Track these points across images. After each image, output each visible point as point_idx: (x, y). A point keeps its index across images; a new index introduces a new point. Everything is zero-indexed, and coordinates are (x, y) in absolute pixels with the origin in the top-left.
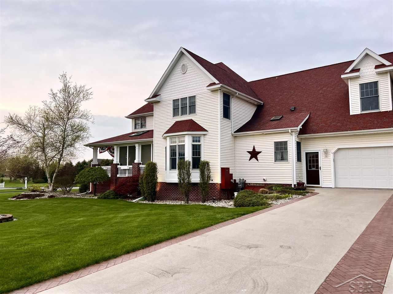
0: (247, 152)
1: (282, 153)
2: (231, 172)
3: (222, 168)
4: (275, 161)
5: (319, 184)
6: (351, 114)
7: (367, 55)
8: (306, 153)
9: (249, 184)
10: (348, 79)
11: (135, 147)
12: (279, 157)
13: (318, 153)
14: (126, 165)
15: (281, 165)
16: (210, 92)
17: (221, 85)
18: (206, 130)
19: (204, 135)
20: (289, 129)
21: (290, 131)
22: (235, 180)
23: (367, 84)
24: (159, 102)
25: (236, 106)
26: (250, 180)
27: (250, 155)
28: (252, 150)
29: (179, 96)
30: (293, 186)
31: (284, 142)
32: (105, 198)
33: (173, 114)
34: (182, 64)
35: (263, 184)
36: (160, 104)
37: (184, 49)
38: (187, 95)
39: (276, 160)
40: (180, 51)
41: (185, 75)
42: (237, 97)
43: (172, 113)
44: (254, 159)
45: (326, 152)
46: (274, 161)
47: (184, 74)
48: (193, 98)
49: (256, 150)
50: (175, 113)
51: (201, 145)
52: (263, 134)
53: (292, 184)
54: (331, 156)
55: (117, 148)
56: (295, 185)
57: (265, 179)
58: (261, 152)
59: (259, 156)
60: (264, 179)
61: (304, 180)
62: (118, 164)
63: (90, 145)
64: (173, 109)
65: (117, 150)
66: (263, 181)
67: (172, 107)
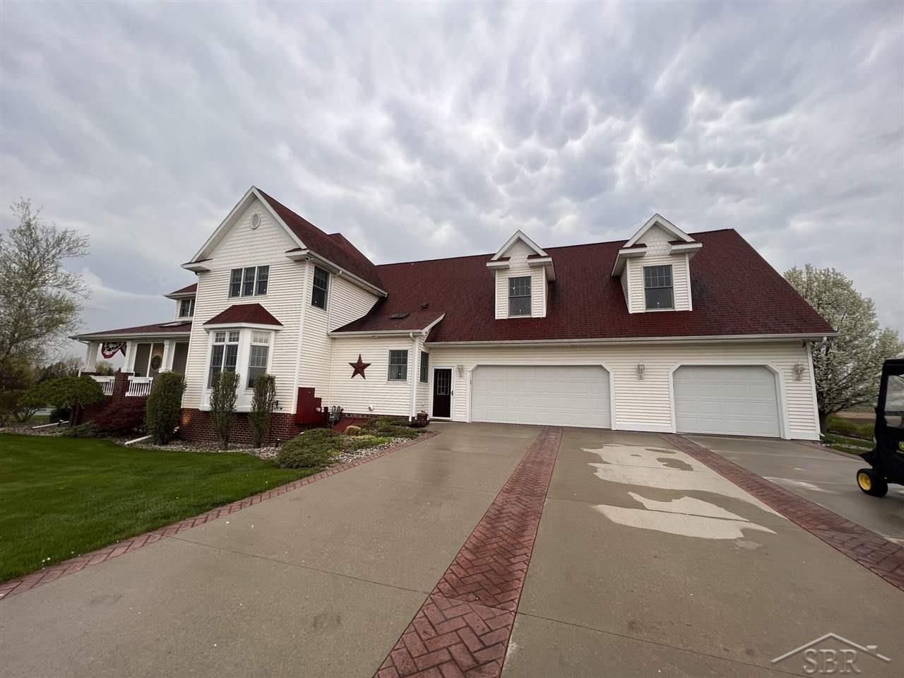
0: (350, 364)
1: (400, 367)
2: (316, 396)
3: (299, 388)
4: (388, 380)
5: (449, 416)
6: (496, 318)
7: (519, 240)
8: (435, 369)
9: (349, 414)
10: (495, 270)
11: (163, 346)
12: (395, 372)
13: (451, 370)
14: (145, 376)
15: (398, 386)
16: (293, 262)
17: (308, 251)
18: (278, 323)
19: (276, 331)
20: (411, 333)
21: (411, 334)
22: (326, 409)
23: (517, 278)
24: (208, 271)
25: (337, 291)
26: (349, 409)
27: (354, 369)
28: (356, 362)
29: (242, 264)
30: (410, 420)
31: (403, 351)
32: (76, 436)
33: (230, 293)
34: (253, 213)
35: (367, 415)
36: (209, 275)
37: (259, 190)
38: (256, 263)
39: (391, 378)
40: (250, 192)
41: (256, 231)
42: (340, 276)
43: (228, 291)
44: (359, 376)
45: (461, 370)
46: (386, 380)
47: (254, 229)
48: (264, 270)
49: (363, 362)
50: (234, 292)
51: (268, 347)
52: (373, 338)
53: (408, 417)
54: (468, 375)
55: (132, 346)
56: (413, 418)
57: (372, 407)
58: (369, 365)
59: (366, 371)
60: (370, 408)
61: (430, 411)
62: (132, 374)
63: (81, 338)
64: (231, 284)
65: (131, 350)
66: (368, 410)
67: (229, 281)
